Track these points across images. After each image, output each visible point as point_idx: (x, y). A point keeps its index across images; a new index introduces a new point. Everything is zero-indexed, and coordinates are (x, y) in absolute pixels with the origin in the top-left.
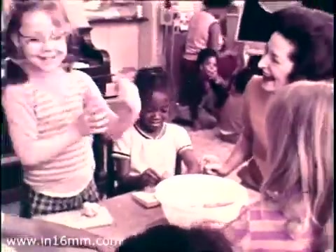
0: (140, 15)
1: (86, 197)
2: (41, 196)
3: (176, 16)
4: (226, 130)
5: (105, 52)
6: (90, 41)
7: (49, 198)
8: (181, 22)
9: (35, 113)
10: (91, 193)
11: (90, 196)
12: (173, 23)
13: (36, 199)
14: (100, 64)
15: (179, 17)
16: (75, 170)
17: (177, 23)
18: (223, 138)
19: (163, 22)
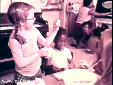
0: (60, 8)
1: (38, 75)
2: (22, 75)
3: (72, 8)
4: (89, 49)
5: (47, 21)
6: (42, 17)
7: (24, 76)
8: (74, 11)
9: (22, 48)
10: (39, 73)
11: (39, 75)
12: (71, 11)
13: (20, 76)
14: (45, 25)
15: (74, 9)
16: (34, 68)
17: (73, 11)
18: (88, 52)
19: (68, 11)
